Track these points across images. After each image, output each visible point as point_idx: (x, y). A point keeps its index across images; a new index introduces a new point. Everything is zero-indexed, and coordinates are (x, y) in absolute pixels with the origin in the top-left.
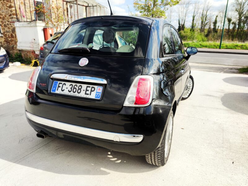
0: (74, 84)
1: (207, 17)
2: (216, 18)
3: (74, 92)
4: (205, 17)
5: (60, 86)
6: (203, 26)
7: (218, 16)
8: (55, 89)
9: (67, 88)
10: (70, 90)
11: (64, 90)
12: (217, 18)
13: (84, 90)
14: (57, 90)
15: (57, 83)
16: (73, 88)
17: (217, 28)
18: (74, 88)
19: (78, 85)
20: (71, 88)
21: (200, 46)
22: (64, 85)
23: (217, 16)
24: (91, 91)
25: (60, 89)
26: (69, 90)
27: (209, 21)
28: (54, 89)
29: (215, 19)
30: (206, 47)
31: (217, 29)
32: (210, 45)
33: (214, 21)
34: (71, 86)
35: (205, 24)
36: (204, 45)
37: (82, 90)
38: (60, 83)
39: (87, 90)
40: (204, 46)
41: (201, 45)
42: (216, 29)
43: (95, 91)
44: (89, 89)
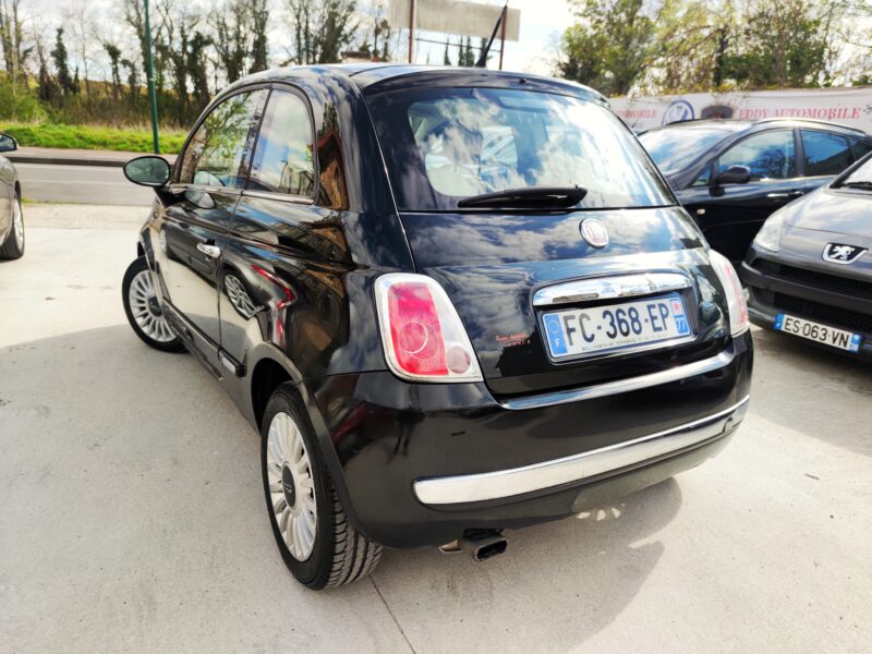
0: (613, 309)
1: (23, 27)
2: (59, 39)
3: (626, 334)
4: (13, 24)
5: (571, 326)
6: (15, 61)
7: (66, 30)
8: (562, 341)
9: (599, 328)
10: (612, 332)
11: (593, 336)
12: (63, 36)
13: (646, 321)
14: (571, 344)
15: (557, 318)
16: (616, 323)
17: (72, 74)
18: (620, 321)
19: (625, 307)
20: (612, 324)
21: (77, 140)
22: (584, 320)
23: (60, 31)
24: (664, 317)
25: (577, 336)
26: (608, 334)
27: (34, 43)
28: (557, 343)
29: (55, 41)
30: (104, 144)
31: (73, 78)
32: (115, 138)
33: (55, 48)
34: (608, 317)
35: (22, 55)
36: (95, 139)
37: (641, 319)
38: (566, 319)
39: (653, 318)
40: (93, 143)
41: (81, 137)
42: (70, 79)
43: (671, 314)
44: (655, 312)
